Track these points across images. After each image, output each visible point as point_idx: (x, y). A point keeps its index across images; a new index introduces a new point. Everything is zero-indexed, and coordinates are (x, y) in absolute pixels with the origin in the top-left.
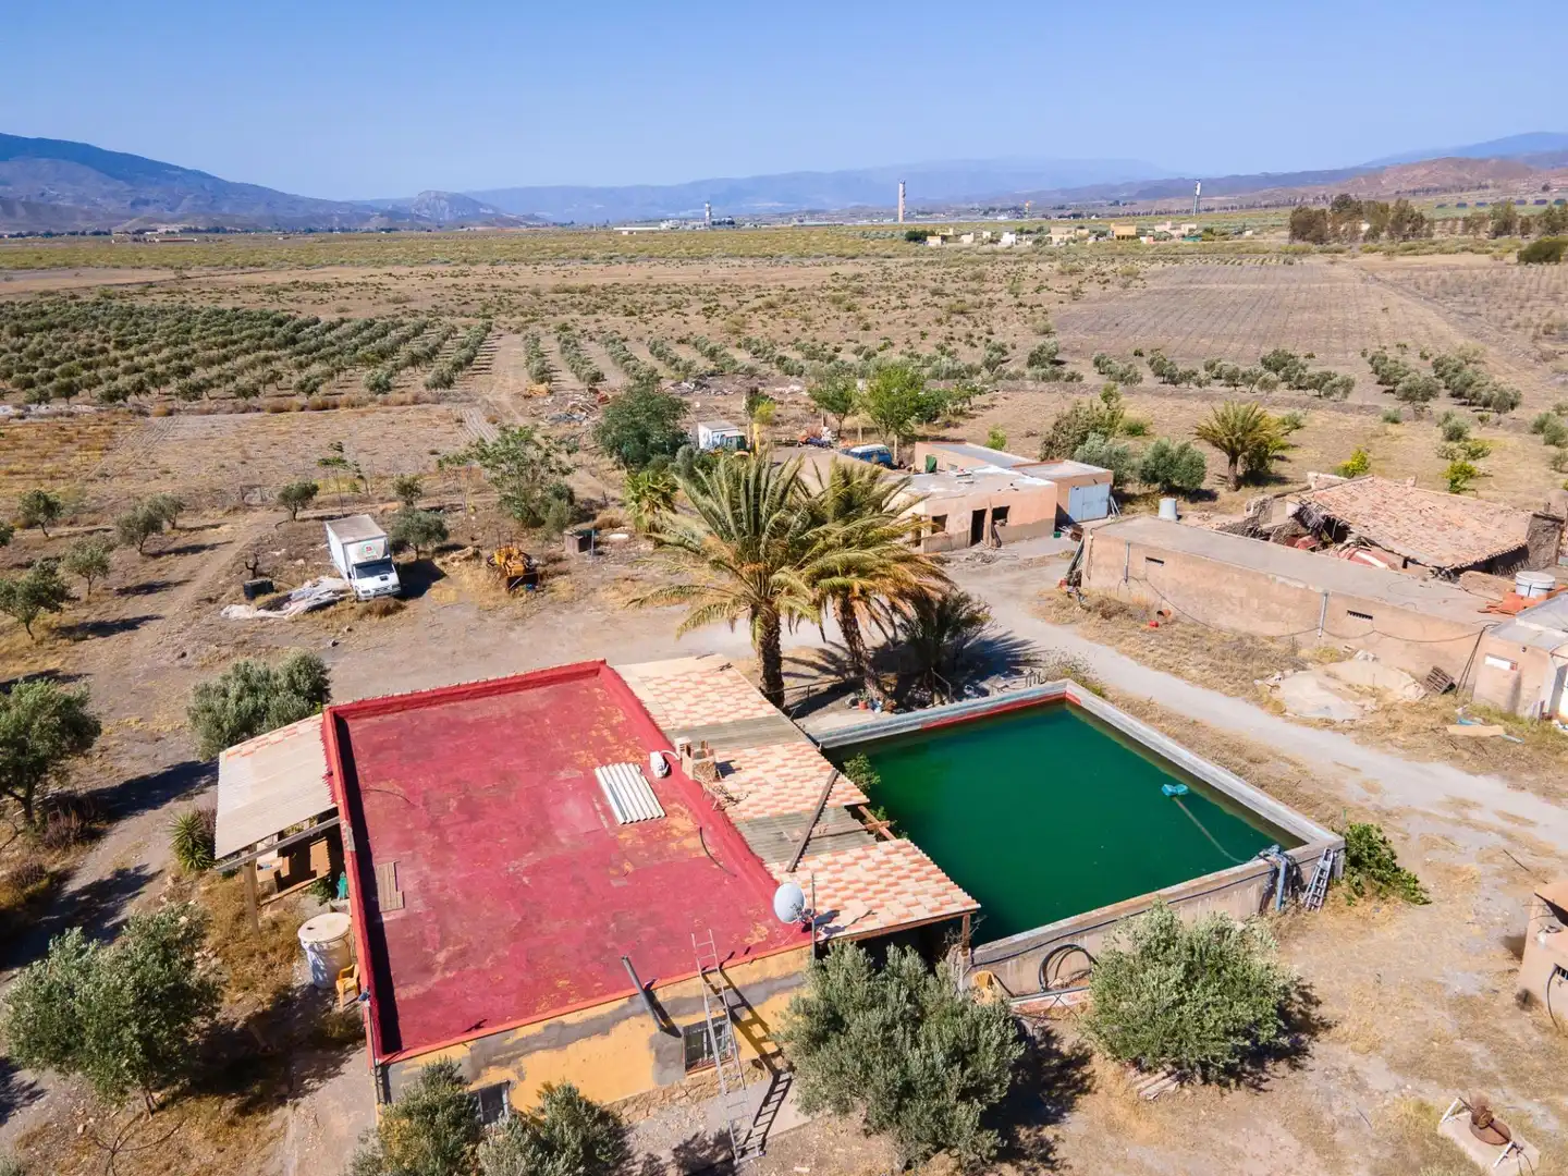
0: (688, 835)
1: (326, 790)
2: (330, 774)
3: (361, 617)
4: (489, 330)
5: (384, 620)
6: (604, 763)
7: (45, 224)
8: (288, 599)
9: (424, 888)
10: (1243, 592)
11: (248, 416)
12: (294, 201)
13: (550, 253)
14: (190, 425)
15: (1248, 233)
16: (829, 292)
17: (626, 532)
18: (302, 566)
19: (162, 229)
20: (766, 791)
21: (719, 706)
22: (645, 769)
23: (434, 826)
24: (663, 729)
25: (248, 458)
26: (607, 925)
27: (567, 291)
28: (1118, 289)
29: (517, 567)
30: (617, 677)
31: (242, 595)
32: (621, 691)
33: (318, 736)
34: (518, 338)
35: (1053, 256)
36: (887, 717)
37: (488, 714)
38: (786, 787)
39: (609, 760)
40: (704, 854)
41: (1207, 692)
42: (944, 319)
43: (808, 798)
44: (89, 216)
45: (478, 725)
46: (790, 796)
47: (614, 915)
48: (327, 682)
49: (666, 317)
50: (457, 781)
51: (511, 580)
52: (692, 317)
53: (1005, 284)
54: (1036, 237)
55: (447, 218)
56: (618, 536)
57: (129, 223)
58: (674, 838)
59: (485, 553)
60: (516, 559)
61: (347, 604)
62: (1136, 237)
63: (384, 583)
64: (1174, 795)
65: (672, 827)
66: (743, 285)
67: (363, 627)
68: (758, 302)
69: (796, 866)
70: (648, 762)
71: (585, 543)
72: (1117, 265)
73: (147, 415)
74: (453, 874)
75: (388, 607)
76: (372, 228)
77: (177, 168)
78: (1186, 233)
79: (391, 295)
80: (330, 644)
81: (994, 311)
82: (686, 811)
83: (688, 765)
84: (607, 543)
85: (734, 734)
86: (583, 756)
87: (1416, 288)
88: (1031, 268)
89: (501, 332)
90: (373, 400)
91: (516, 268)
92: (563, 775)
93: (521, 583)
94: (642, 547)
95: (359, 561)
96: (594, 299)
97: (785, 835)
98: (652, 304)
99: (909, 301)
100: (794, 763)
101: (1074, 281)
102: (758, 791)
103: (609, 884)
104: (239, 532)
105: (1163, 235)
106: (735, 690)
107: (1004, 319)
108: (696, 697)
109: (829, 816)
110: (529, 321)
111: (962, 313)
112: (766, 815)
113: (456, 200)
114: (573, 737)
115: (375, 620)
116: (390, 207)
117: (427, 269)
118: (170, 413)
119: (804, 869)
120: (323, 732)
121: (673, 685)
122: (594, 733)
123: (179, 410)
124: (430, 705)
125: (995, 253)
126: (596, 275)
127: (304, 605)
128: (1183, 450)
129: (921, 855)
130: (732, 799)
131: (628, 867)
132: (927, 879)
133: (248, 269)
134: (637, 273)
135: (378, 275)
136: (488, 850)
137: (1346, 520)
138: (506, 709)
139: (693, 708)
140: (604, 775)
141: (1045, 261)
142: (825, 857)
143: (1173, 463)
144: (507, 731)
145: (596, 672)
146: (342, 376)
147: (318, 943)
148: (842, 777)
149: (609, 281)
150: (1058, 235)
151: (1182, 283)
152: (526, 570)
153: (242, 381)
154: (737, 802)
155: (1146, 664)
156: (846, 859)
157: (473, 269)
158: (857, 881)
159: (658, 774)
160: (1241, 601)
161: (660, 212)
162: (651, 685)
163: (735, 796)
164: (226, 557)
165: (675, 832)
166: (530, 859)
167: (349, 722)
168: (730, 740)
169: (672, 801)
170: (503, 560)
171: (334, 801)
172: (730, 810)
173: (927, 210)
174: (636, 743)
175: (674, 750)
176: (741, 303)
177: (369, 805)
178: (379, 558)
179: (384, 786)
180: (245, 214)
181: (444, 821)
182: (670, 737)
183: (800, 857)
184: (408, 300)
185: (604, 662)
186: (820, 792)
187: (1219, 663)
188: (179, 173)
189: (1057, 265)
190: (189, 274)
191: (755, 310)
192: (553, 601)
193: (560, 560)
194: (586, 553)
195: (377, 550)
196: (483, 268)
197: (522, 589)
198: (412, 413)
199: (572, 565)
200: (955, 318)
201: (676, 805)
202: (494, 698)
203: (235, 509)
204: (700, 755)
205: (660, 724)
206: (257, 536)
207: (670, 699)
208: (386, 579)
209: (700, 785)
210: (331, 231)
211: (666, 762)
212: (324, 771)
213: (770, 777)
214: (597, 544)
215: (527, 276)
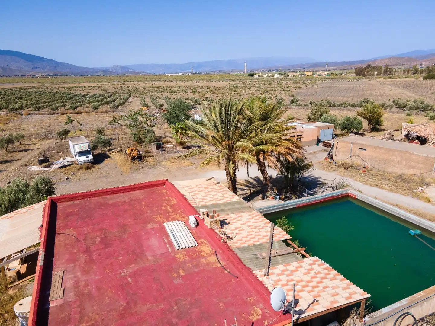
0: (210, 255)
1: (38, 233)
2: (42, 226)
3: (79, 170)
4: (130, 96)
5: (87, 171)
6: (168, 221)
7: (8, 74)
8: (53, 164)
9: (76, 284)
10: (399, 159)
11: (53, 115)
12: (78, 67)
13: (148, 79)
14: (35, 117)
15: (343, 74)
16: (228, 88)
17: (172, 144)
18: (61, 155)
19: (41, 75)
20: (244, 233)
21: (216, 197)
22: (187, 224)
23: (87, 251)
24: (194, 206)
25: (51, 126)
26: (173, 307)
27: (153, 88)
28: (310, 87)
29: (135, 153)
30: (172, 185)
31: (38, 163)
32: (174, 190)
33: (43, 209)
34: (139, 99)
35: (290, 79)
36: (282, 202)
37: (118, 200)
38: (253, 231)
39: (170, 219)
40: (219, 265)
41: (395, 194)
42: (263, 93)
43: (264, 236)
44: (20, 71)
45: (114, 205)
46: (256, 236)
47: (176, 301)
48: (54, 189)
49: (182, 94)
50: (101, 229)
51: (132, 158)
52: (189, 93)
53: (278, 86)
54: (285, 75)
55: (120, 72)
56: (169, 146)
57: (31, 73)
58: (204, 257)
59: (124, 150)
60: (134, 151)
61: (74, 166)
62: (313, 75)
63: (88, 159)
64: (415, 235)
65: (201, 251)
66: (203, 86)
67: (78, 174)
68: (208, 90)
69: (268, 273)
70: (188, 220)
71: (158, 147)
72: (308, 81)
73: (22, 115)
74: (93, 276)
75: (88, 166)
76: (99, 75)
77: (46, 59)
78: (326, 74)
79: (102, 89)
80: (65, 179)
81: (277, 92)
82: (208, 243)
83: (207, 222)
84: (166, 148)
85: (224, 208)
86: (159, 218)
87: (397, 85)
88: (285, 82)
89: (134, 97)
90: (93, 111)
91: (139, 83)
92: (150, 226)
93: (136, 159)
94: (178, 149)
95: (79, 151)
96: (161, 90)
97: (258, 255)
98: (178, 91)
99: (251, 90)
100: (253, 220)
101: (298, 85)
102: (240, 233)
103: (172, 282)
104: (42, 145)
105: (320, 75)
106: (221, 191)
107: (280, 93)
108: (205, 193)
109: (276, 245)
110: (142, 95)
111: (267, 92)
112: (247, 245)
113: (123, 68)
114: (154, 209)
115: (84, 171)
116: (104, 69)
117: (113, 83)
118: (29, 114)
119: (273, 274)
120: (45, 208)
121: (196, 189)
122: (163, 208)
123: (32, 114)
124: (94, 197)
125: (274, 79)
126: (162, 84)
127: (58, 166)
128: (355, 119)
129: (326, 265)
130: (229, 237)
131: (182, 272)
132: (335, 279)
133: (62, 83)
134: (173, 84)
135: (100, 84)
136: (111, 263)
137: (425, 136)
138: (126, 198)
139: (205, 198)
140: (169, 226)
141: (288, 81)
142: (281, 267)
143: (352, 123)
144: (126, 207)
145: (164, 184)
146: (85, 106)
147: (22, 314)
148: (276, 227)
149: (165, 86)
150: (290, 75)
151: (328, 85)
152: (138, 154)
153: (53, 107)
154: (232, 238)
155: (367, 184)
156: (291, 268)
157: (126, 83)
158: (302, 281)
159: (193, 225)
160: (398, 162)
161: (179, 71)
162: (187, 189)
163: (230, 235)
164: (36, 152)
165: (203, 253)
166: (133, 268)
167: (58, 204)
168: (223, 211)
169: (201, 238)
170: (130, 151)
171: (40, 239)
172: (229, 242)
173: (252, 70)
174: (182, 212)
175: (200, 215)
176: (203, 91)
177: (59, 241)
178: (86, 150)
179: (67, 231)
180: (64, 71)
181: (93, 248)
182: (197, 209)
183: (269, 267)
184: (107, 90)
185: (167, 180)
186: (269, 234)
187: (395, 184)
188: (46, 60)
189: (292, 81)
190: (45, 84)
191: (207, 92)
192: (147, 165)
193: (150, 152)
194: (159, 151)
195: (85, 147)
196: (129, 83)
197: (136, 161)
198: (105, 115)
199: (154, 154)
200: (265, 93)
201: (202, 240)
202: (121, 194)
203: (43, 139)
204: (213, 217)
205: (192, 204)
206: (48, 146)
207: (195, 194)
208: (88, 157)
209: (213, 230)
210: (88, 75)
211: (196, 220)
212: (40, 224)
213: (244, 227)
214: (163, 148)
215: (142, 84)
